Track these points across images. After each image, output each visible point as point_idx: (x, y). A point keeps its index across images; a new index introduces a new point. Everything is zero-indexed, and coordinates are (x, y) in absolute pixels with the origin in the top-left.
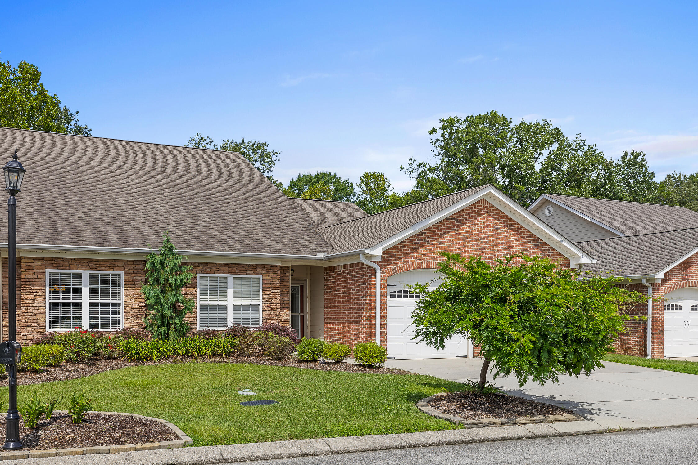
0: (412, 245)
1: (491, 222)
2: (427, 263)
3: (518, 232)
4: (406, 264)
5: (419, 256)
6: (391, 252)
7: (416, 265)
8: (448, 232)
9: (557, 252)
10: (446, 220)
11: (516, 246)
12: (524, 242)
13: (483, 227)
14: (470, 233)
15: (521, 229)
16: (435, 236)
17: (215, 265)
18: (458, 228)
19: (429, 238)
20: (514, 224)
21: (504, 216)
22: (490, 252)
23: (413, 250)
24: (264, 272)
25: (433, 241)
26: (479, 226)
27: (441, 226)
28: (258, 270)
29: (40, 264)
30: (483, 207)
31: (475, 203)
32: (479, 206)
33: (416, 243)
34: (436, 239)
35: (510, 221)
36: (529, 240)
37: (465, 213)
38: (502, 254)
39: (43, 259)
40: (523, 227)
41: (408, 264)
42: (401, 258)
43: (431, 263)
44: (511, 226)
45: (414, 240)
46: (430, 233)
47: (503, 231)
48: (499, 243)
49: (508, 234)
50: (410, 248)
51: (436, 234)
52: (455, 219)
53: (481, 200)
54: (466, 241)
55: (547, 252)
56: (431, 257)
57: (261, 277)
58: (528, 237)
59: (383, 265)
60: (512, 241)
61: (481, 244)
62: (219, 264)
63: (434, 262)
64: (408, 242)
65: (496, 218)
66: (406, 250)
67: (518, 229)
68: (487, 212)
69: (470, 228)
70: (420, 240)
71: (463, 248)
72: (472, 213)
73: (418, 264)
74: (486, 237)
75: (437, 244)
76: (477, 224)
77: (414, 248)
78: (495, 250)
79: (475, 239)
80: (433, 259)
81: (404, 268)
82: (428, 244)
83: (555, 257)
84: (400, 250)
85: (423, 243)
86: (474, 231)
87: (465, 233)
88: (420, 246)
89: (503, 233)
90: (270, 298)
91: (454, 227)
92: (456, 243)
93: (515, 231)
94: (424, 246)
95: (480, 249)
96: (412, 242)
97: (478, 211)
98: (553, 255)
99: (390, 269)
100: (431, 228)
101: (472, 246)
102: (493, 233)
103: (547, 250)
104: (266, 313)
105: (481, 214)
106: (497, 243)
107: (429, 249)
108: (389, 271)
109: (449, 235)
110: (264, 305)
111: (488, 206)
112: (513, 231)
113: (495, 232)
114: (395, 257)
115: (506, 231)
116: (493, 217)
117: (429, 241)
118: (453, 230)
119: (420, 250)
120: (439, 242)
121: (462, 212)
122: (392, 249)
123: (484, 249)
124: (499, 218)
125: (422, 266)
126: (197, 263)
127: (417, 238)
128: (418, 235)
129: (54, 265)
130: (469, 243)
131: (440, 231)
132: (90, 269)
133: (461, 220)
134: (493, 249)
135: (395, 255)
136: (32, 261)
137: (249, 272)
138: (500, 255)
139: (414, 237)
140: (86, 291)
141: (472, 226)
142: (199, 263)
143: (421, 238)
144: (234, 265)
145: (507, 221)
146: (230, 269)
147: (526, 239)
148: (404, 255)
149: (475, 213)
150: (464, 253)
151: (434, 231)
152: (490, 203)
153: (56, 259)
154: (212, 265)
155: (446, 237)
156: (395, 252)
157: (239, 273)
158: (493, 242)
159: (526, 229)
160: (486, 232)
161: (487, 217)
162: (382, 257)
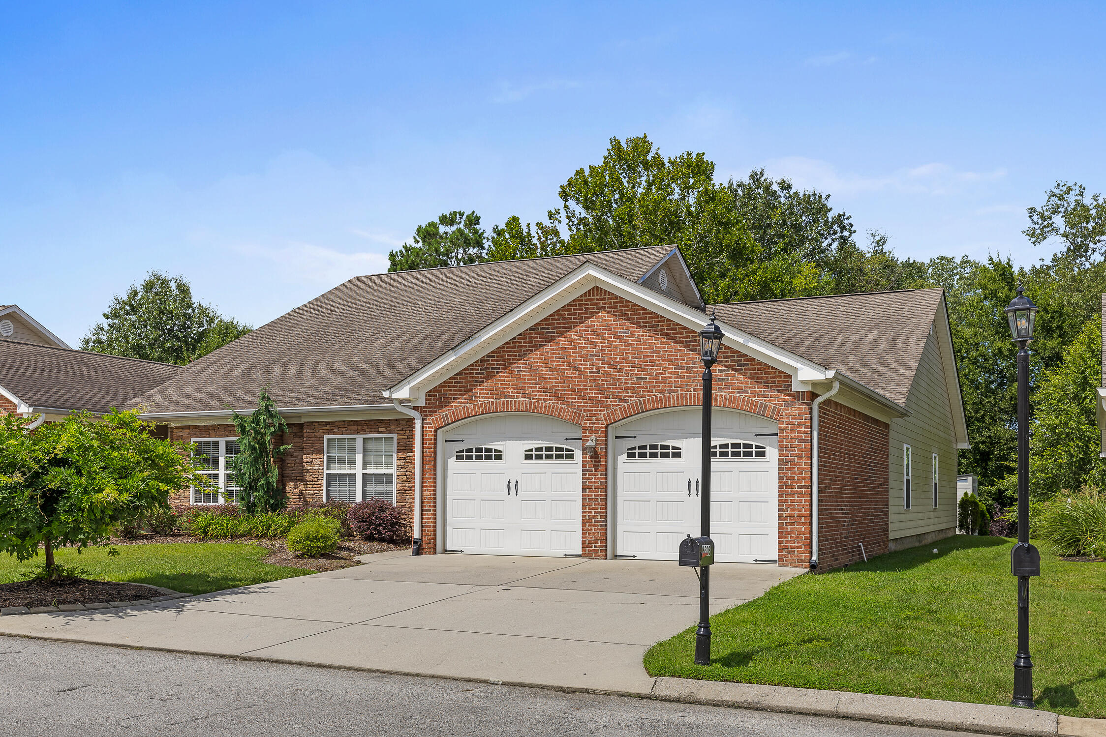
0: (473, 378)
1: (612, 325)
2: (496, 404)
3: (667, 334)
4: (463, 408)
5: (483, 394)
6: (441, 391)
7: (478, 408)
8: (532, 351)
9: (760, 363)
10: (529, 331)
11: (664, 361)
12: (680, 351)
13: (597, 334)
14: (572, 349)
15: (676, 329)
16: (510, 360)
17: (343, 423)
18: (550, 341)
19: (500, 364)
20: (659, 321)
21: (638, 310)
22: (611, 375)
23: (474, 386)
24: (398, 429)
25: (506, 368)
26: (589, 335)
27: (520, 343)
28: (392, 427)
29: (187, 433)
30: (597, 300)
31: (581, 296)
32: (589, 300)
33: (479, 373)
34: (511, 364)
35: (652, 318)
36: (693, 346)
37: (562, 315)
38: (635, 378)
39: (189, 427)
40: (678, 324)
41: (467, 407)
42: (455, 399)
43: (504, 404)
44: (653, 326)
45: (475, 369)
46: (502, 356)
47: (636, 337)
48: (628, 358)
49: (648, 340)
50: (470, 382)
51: (511, 356)
52: (544, 329)
53: (593, 289)
54: (565, 361)
55: (734, 366)
56: (503, 393)
57: (394, 435)
58: (691, 341)
59: (429, 411)
60: (654, 352)
61: (593, 364)
62: (348, 422)
63: (508, 402)
64: (465, 374)
65: (623, 315)
66: (464, 386)
67: (667, 329)
68: (604, 308)
69: (572, 340)
70: (485, 369)
71: (558, 374)
72: (575, 314)
73: (482, 406)
74: (602, 351)
75: (512, 372)
76: (585, 331)
77: (476, 381)
78: (619, 371)
79: (581, 356)
80: (507, 397)
81: (461, 414)
82: (498, 373)
83: (755, 374)
84: (454, 386)
85: (490, 373)
86: (579, 344)
87: (562, 349)
88: (485, 377)
89: (637, 340)
90: (406, 464)
91: (543, 341)
92: (546, 366)
93: (662, 334)
94: (492, 377)
95: (591, 372)
96: (472, 374)
97: (587, 309)
98: (750, 370)
99: (440, 417)
100: (504, 347)
101: (576, 369)
102: (616, 342)
103: (735, 361)
104: (401, 485)
105: (591, 313)
106: (623, 358)
107: (499, 381)
108: (437, 420)
109: (535, 355)
110: (399, 474)
111: (607, 297)
112: (658, 335)
113: (620, 341)
114: (447, 399)
115: (642, 336)
116: (616, 316)
117: (499, 369)
118: (541, 346)
119: (485, 384)
120: (517, 368)
121: (557, 315)
122: (442, 387)
123: (598, 372)
124: (627, 315)
125: (489, 408)
126: (324, 422)
127: (479, 365)
128: (481, 361)
129: (197, 433)
130: (570, 365)
131: (518, 351)
132: (226, 436)
133: (554, 328)
134: (616, 370)
135: (446, 395)
136: (181, 430)
137: (380, 430)
138: (631, 379)
139: (476, 365)
140: (222, 461)
141: (575, 335)
142: (326, 422)
143: (487, 365)
144: (364, 422)
145: (645, 318)
146: (359, 428)
147: (685, 346)
148: (460, 395)
149: (582, 313)
150: (560, 382)
151: (507, 352)
152: (609, 292)
153: (198, 427)
154: (340, 424)
155: (528, 359)
156: (447, 391)
157: (370, 432)
158: (616, 358)
159: (685, 328)
160: (602, 342)
161: (604, 316)
162: (426, 399)
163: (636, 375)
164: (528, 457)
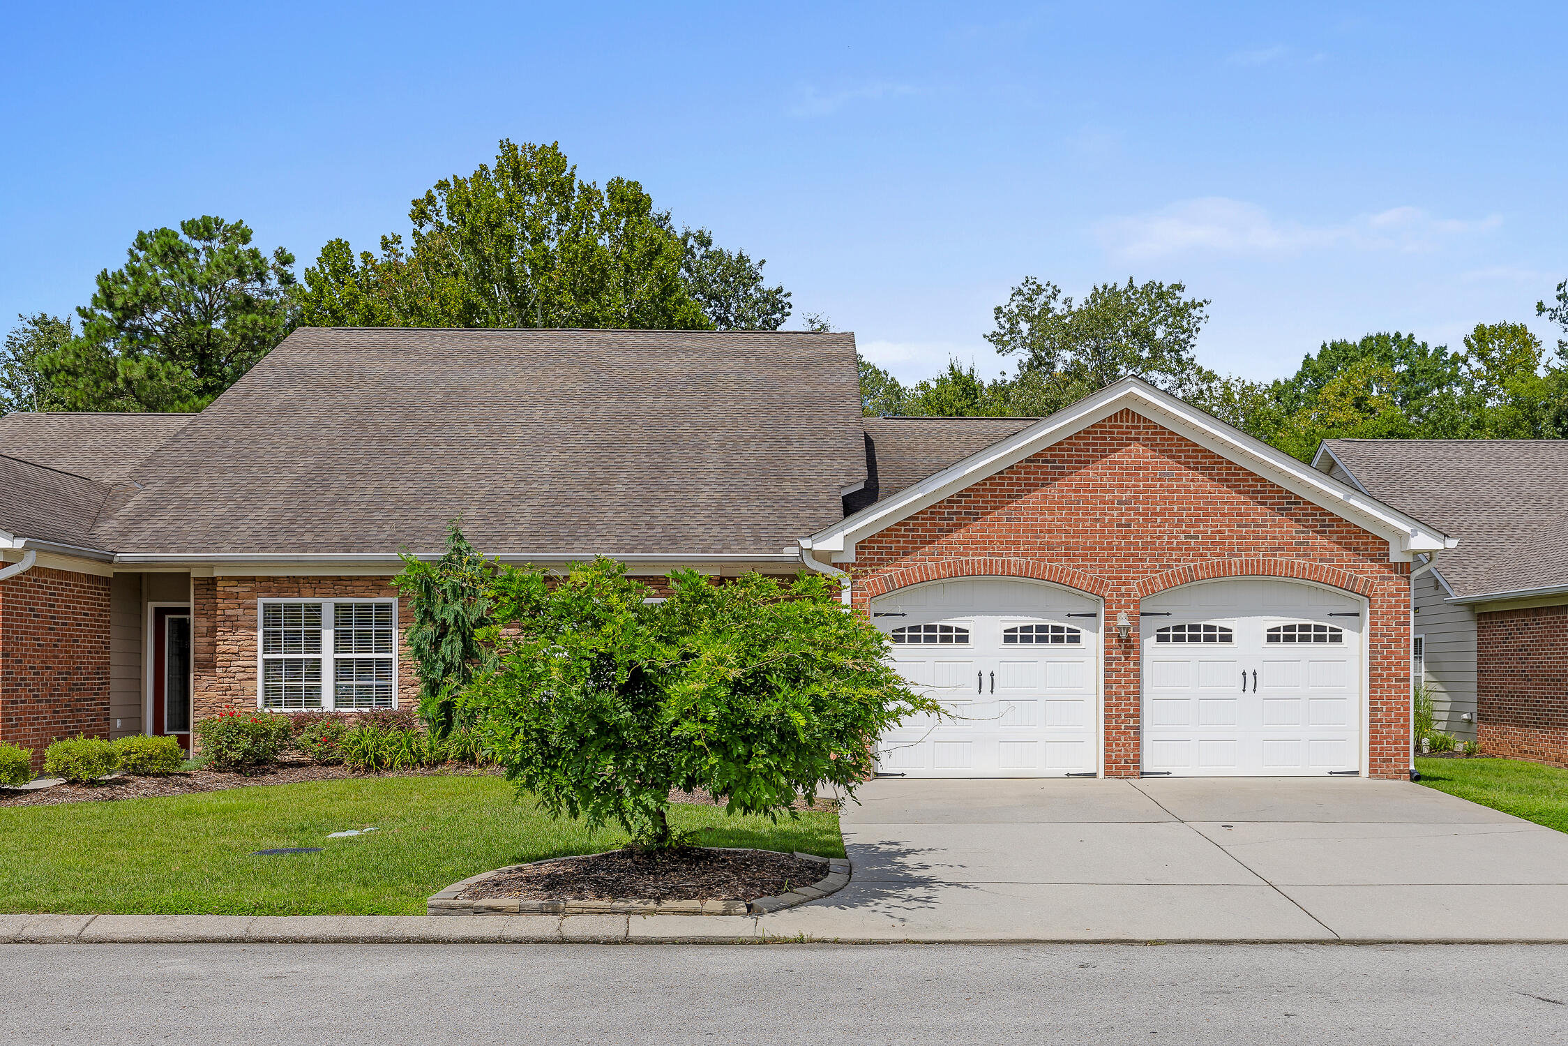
0: (935, 525)
1: (1149, 463)
2: (973, 564)
3: (1227, 480)
4: (919, 568)
5: (952, 549)
6: (881, 542)
7: (944, 568)
8: (1029, 491)
9: (1349, 524)
10: (1024, 464)
11: (1223, 515)
12: (1244, 503)
13: (1128, 474)
14: (1090, 492)
15: (1239, 475)
16: (995, 502)
18: (1056, 480)
19: (979, 508)
20: (1216, 463)
21: (1186, 445)
22: (1147, 531)
23: (937, 536)
25: (989, 513)
26: (1115, 474)
27: (1011, 479)
29: (249, 589)
30: (1127, 427)
31: (1104, 421)
32: (1115, 427)
33: (945, 519)
34: (996, 508)
35: (1206, 457)
36: (1262, 498)
37: (1074, 444)
38: (1182, 536)
39: (253, 579)
40: (1241, 468)
41: (926, 567)
42: (905, 554)
43: (985, 564)
44: (1207, 469)
45: (939, 513)
46: (982, 496)
47: (1184, 482)
48: (1173, 509)
49: (1200, 486)
50: (930, 531)
51: (996, 496)
52: (1047, 461)
53: (1121, 412)
54: (1080, 509)
55: (1316, 526)
56: (985, 549)
58: (1259, 492)
60: (1210, 503)
61: (1122, 514)
63: (991, 562)
64: (923, 519)
65: (1164, 451)
66: (920, 536)
67: (1227, 474)
68: (1138, 439)
69: (1091, 480)
70: (955, 513)
71: (1070, 525)
72: (1096, 444)
73: (949, 566)
74: (1134, 497)
75: (999, 520)
76: (1110, 468)
77: (940, 530)
78: (1160, 526)
79: (1104, 503)
80: (990, 555)
81: (915, 577)
82: (975, 520)
83: (1343, 538)
84: (903, 536)
85: (964, 519)
86: (1101, 486)
87: (1075, 491)
88: (954, 525)
89: (1185, 486)
91: (1046, 479)
92: (1052, 514)
93: (1219, 480)
94: (966, 525)
95: (1118, 526)
96: (934, 519)
97: (1112, 439)
98: (1337, 532)
99: (879, 580)
100: (985, 484)
101: (1097, 520)
102: (1155, 486)
103: (1317, 520)
105: (1119, 445)
106: (1166, 509)
107: (978, 531)
108: (875, 585)
109: (1033, 498)
111: (1142, 424)
112: (1214, 480)
113: (1161, 486)
114: (892, 553)
115: (1192, 480)
116: (1155, 451)
117: (978, 514)
118: (1043, 485)
119: (955, 535)
120: (1005, 514)
121: (1068, 444)
122: (884, 536)
123: (1129, 526)
124: (1171, 451)
125: (961, 569)
127: (945, 508)
128: (949, 501)
129: (273, 589)
130: (1088, 514)
131: (1008, 490)
132: (337, 595)
133: (1064, 462)
134: (1156, 524)
135: (891, 548)
136: (235, 583)
138: (1176, 537)
139: (940, 507)
140: (328, 636)
141: (1096, 473)
143: (958, 507)
145: (1196, 457)
147: (1251, 498)
148: (913, 548)
149: (1105, 444)
150: (1073, 537)
151: (990, 490)
152: (1145, 419)
153: (275, 579)
155: (1024, 503)
156: (891, 542)
158: (1155, 509)
159: (1252, 474)
160: (1134, 486)
161: (1138, 451)
162: (857, 553)
163: (1184, 532)
164: (1009, 639)
